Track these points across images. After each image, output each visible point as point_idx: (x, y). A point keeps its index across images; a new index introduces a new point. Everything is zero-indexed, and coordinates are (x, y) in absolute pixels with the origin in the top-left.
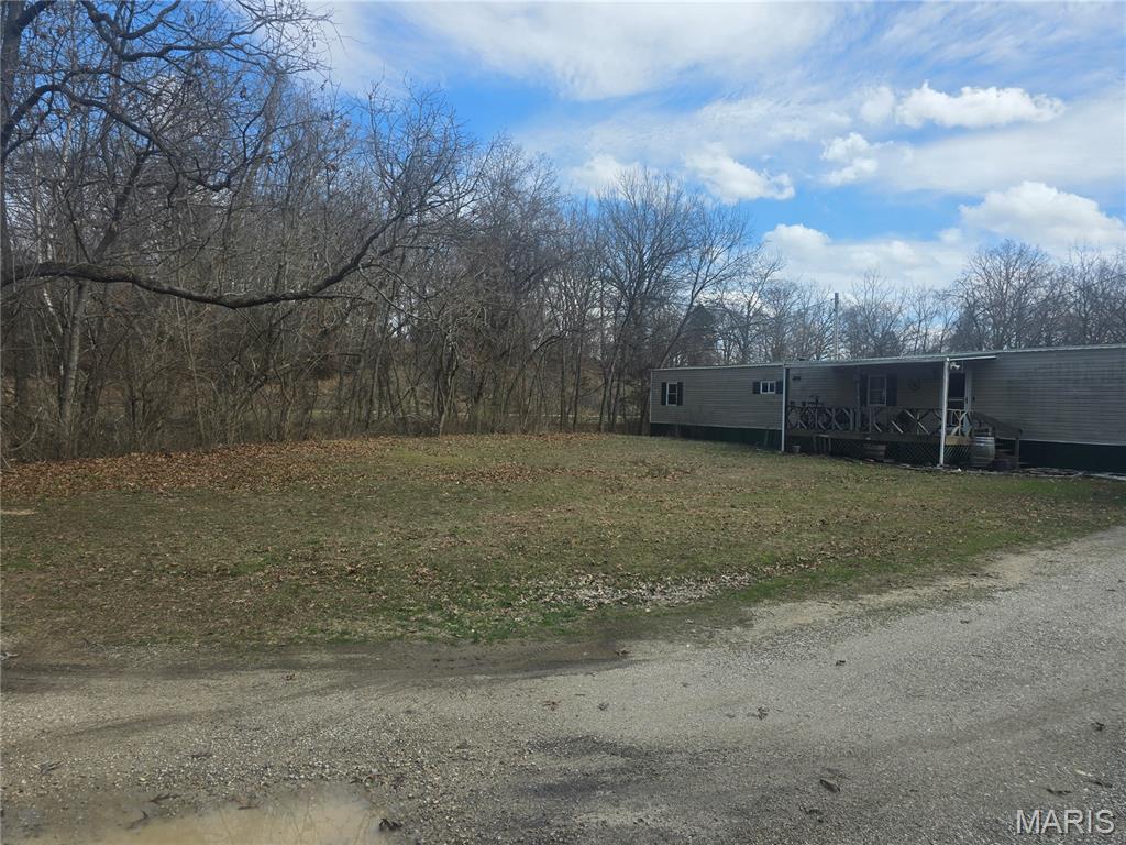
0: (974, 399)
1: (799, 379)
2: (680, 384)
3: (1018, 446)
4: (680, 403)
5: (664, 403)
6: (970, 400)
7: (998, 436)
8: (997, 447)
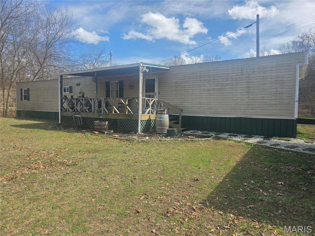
0: (159, 93)
1: (79, 85)
2: (28, 89)
3: (180, 119)
4: (28, 100)
5: (22, 100)
6: (157, 94)
7: (170, 114)
8: (170, 120)
